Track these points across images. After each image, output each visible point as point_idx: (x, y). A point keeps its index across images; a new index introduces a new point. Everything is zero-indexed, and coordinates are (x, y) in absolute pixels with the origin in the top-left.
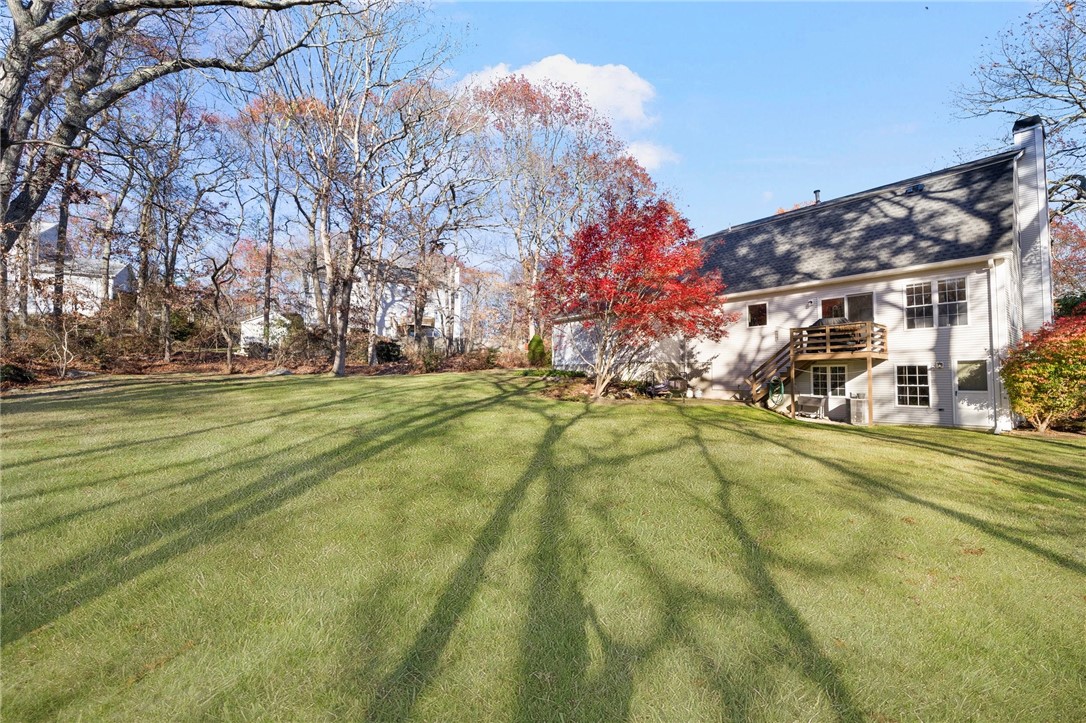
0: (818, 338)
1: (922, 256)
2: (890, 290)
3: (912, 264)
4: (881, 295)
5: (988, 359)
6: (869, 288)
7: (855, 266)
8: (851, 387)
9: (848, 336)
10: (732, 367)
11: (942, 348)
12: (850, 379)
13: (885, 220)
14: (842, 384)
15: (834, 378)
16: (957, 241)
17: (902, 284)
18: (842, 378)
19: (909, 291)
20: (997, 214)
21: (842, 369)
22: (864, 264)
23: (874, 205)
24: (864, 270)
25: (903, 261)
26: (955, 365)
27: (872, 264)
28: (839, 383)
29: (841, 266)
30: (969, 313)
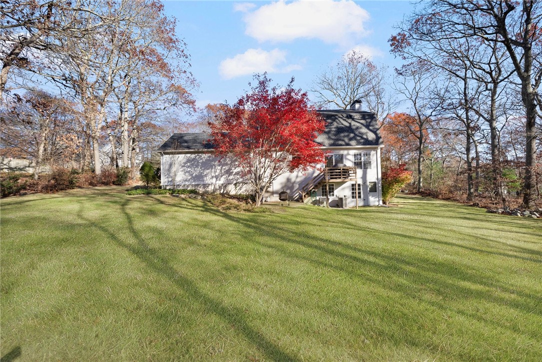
0: (337, 172)
1: (359, 143)
2: (348, 154)
3: (357, 145)
4: (346, 155)
5: (376, 181)
6: (342, 152)
7: (337, 142)
8: (336, 192)
9: (346, 172)
10: (284, 185)
11: (364, 177)
12: (336, 189)
13: (342, 126)
14: (333, 191)
15: (330, 189)
16: (368, 139)
17: (352, 152)
18: (333, 189)
19: (355, 155)
20: (376, 132)
21: (333, 185)
22: (340, 142)
23: (337, 118)
24: (341, 145)
25: (353, 143)
26: (368, 184)
27: (343, 143)
28: (332, 190)
29: (332, 142)
30: (372, 165)
